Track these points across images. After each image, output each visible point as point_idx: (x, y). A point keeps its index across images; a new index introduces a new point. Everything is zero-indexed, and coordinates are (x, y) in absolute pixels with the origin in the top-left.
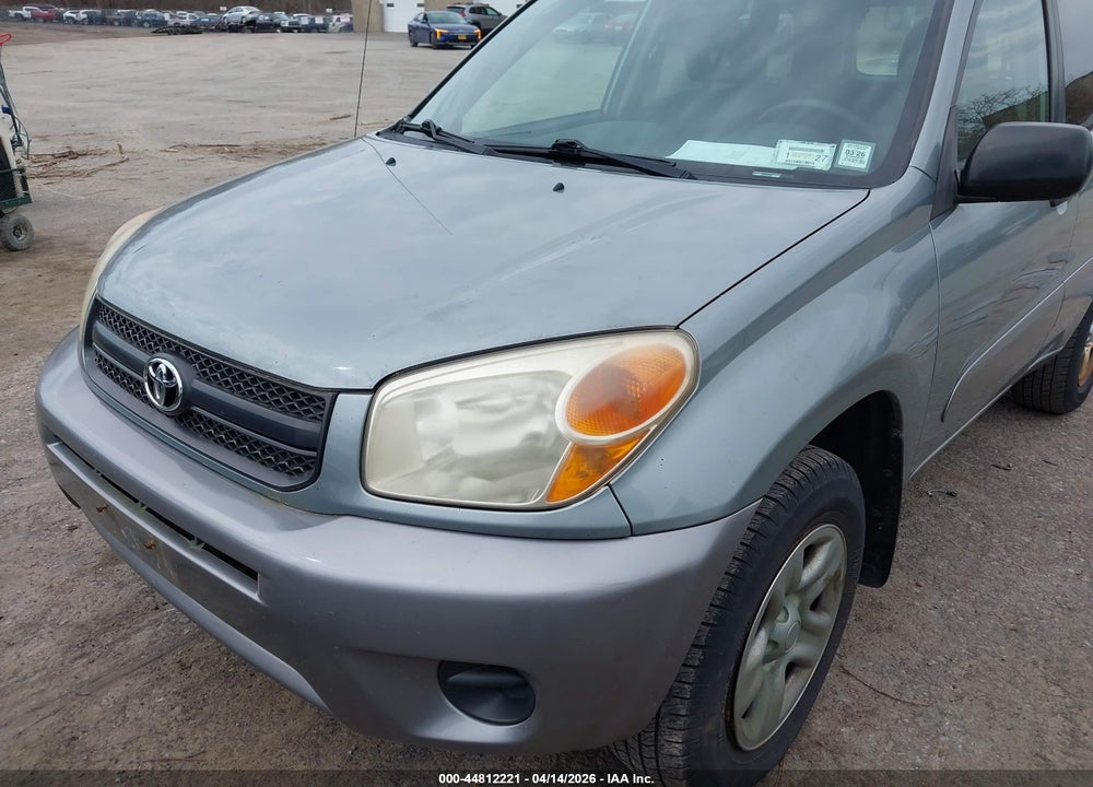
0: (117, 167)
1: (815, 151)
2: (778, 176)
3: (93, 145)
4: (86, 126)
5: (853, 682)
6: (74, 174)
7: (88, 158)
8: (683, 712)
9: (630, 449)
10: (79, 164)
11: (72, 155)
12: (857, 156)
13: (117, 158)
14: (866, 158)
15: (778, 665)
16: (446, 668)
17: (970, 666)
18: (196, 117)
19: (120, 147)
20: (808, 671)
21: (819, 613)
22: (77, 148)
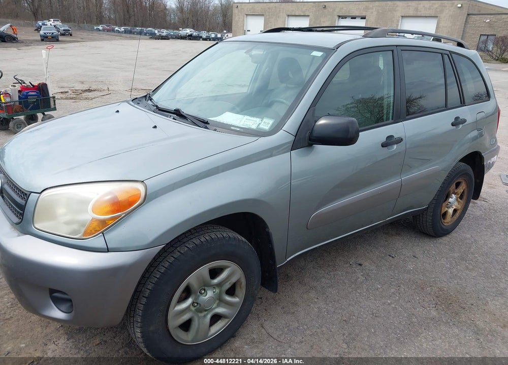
0: (104, 97)
1: (253, 120)
2: (238, 129)
3: (100, 87)
4: (101, 78)
5: (263, 330)
6: (86, 99)
7: (95, 92)
8: (139, 321)
9: (112, 222)
10: (90, 95)
11: (89, 91)
12: (266, 124)
13: (107, 92)
14: (269, 125)
15: (207, 314)
16: (52, 291)
17: (316, 331)
18: (148, 77)
19: (108, 88)
20: (228, 320)
21: (234, 297)
22: (93, 88)
